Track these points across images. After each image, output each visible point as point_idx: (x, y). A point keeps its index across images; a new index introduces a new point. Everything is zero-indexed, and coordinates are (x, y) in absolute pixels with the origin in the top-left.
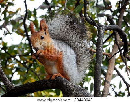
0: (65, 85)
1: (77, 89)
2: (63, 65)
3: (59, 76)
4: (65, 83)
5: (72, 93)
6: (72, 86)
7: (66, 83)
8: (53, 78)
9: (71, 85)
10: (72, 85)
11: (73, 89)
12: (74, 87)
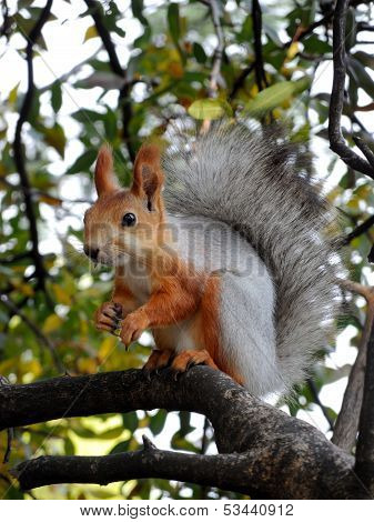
0: (228, 400)
1: (281, 423)
2: (219, 328)
3: (203, 363)
4: (228, 394)
5: (261, 437)
6: (255, 409)
7: (234, 393)
8: (180, 364)
9: (250, 403)
10: (255, 404)
11: (264, 420)
12: (265, 414)
